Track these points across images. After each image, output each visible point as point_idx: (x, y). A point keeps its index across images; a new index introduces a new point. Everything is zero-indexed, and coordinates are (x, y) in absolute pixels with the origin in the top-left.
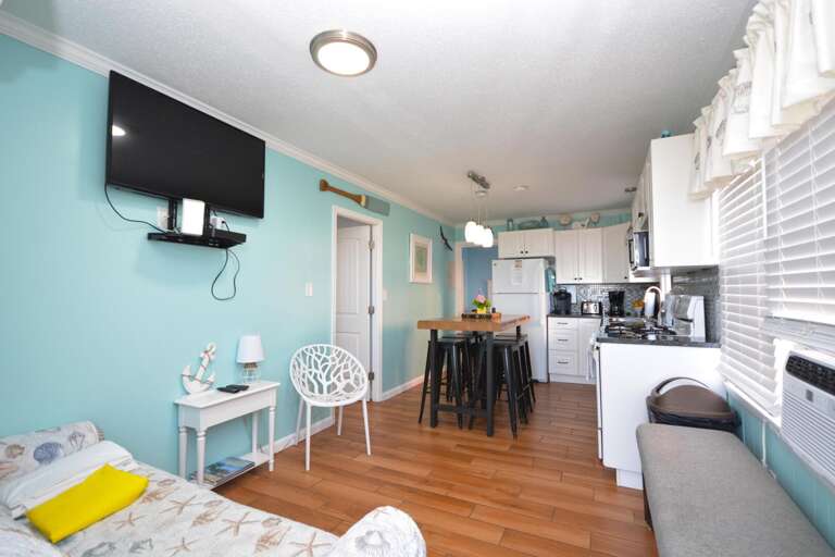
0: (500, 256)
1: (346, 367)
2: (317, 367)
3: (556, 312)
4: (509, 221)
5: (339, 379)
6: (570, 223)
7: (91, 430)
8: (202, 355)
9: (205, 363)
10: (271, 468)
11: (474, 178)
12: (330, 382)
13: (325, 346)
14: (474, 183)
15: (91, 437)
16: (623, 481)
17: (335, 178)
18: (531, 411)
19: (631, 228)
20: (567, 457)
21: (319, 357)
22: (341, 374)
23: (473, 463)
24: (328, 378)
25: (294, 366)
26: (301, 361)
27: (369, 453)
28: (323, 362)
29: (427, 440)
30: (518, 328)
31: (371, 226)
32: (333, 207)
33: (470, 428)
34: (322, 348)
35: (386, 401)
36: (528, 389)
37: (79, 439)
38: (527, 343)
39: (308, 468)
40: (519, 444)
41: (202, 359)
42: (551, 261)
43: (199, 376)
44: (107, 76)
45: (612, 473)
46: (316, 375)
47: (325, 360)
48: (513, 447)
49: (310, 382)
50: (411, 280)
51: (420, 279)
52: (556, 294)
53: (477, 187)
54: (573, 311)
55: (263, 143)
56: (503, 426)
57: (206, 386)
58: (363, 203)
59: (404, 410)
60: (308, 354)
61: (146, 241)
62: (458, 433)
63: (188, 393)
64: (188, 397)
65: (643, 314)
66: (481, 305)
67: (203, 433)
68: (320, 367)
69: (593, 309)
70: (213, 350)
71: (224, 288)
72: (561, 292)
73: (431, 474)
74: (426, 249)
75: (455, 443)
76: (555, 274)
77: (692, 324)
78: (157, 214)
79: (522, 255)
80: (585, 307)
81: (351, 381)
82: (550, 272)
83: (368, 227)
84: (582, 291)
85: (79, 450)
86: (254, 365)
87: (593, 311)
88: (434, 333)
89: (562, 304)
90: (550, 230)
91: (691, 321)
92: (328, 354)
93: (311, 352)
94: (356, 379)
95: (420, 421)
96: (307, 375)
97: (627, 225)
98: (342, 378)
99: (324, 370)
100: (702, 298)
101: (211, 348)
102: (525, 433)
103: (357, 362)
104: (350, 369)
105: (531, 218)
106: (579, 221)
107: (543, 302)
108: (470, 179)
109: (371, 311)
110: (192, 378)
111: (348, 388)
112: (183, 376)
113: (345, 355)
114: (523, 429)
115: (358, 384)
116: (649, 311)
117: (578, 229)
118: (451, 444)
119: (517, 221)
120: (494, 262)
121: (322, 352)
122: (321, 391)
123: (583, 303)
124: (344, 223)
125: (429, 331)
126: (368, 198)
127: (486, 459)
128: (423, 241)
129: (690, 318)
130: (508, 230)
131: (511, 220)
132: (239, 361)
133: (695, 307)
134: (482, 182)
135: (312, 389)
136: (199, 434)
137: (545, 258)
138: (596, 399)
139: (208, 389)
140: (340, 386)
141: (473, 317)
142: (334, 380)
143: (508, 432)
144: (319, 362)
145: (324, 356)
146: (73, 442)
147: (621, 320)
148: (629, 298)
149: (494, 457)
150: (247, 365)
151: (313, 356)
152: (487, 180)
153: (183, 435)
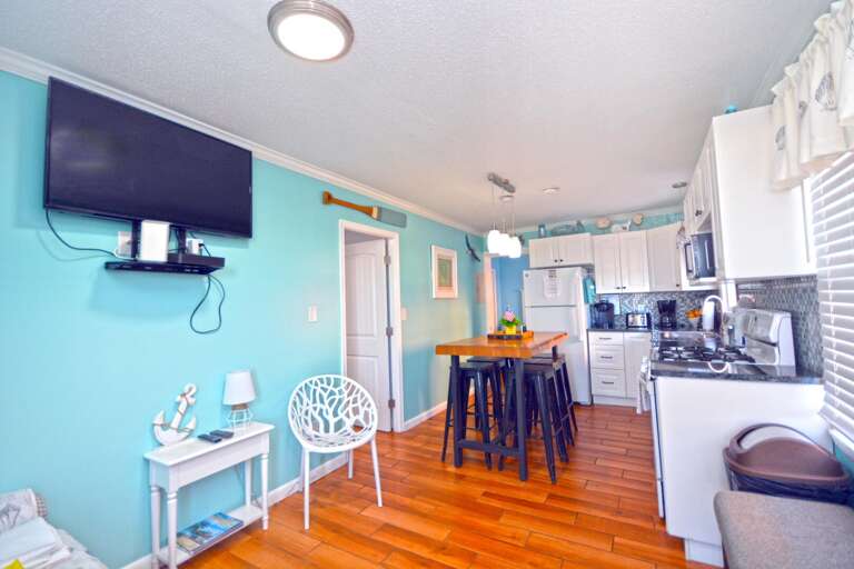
0: (532, 266)
1: (355, 401)
2: (322, 402)
3: (596, 326)
4: (540, 227)
5: (348, 415)
6: (609, 227)
7: (28, 501)
8: (178, 398)
9: (182, 407)
10: (265, 527)
11: (495, 180)
12: (337, 419)
13: (332, 377)
14: (496, 187)
15: (28, 511)
16: (693, 553)
17: (339, 188)
18: (573, 444)
19: (683, 229)
20: (619, 513)
21: (325, 390)
22: (350, 408)
23: (502, 520)
24: (335, 414)
25: (295, 403)
26: (304, 395)
27: (380, 504)
28: (329, 396)
29: (450, 486)
30: (554, 349)
31: (386, 239)
32: (341, 221)
33: (501, 468)
34: (328, 379)
35: (410, 431)
36: (568, 419)
37: (12, 514)
38: (564, 365)
39: (307, 526)
40: (559, 493)
41: (179, 404)
42: (589, 269)
43: (175, 424)
44: (46, 83)
45: (679, 543)
46: (321, 410)
47: (332, 393)
48: (551, 497)
49: (313, 419)
50: (434, 296)
51: (445, 294)
52: (596, 306)
53: (499, 191)
54: (616, 323)
55: (250, 153)
56: (539, 466)
57: (184, 435)
58: (375, 214)
59: (428, 443)
60: (313, 387)
61: (104, 272)
62: (486, 476)
63: (161, 445)
64: (162, 450)
65: (700, 327)
66: (509, 323)
67: (174, 495)
68: (327, 402)
69: (640, 321)
70: (192, 393)
71: (206, 320)
72: (602, 303)
73: (450, 537)
74: (450, 262)
75: (481, 490)
76: (594, 284)
77: (776, 349)
78: (115, 240)
79: (557, 264)
80: (630, 319)
81: (361, 417)
82: (589, 282)
83: (384, 241)
84: (626, 302)
85: (12, 527)
86: (244, 406)
87: (639, 323)
88: (456, 359)
89: (604, 317)
90: (588, 234)
91: (774, 345)
92: (336, 386)
93: (316, 385)
94: (366, 414)
95: (443, 459)
96: (311, 410)
97: (678, 225)
98: (351, 414)
99: (331, 403)
100: (789, 315)
101: (190, 390)
102: (566, 476)
103: (367, 395)
104: (359, 404)
105: (565, 223)
106: (620, 223)
107: (583, 315)
108: (491, 184)
109: (389, 332)
110: (165, 426)
111: (357, 427)
112: (154, 425)
113: (354, 387)
114: (564, 469)
115: (367, 422)
116: (708, 323)
117: (618, 232)
118: (476, 491)
119: (549, 227)
120: (525, 272)
121: (329, 384)
122: (327, 430)
123: (628, 315)
124: (352, 237)
125: (449, 357)
126: (380, 209)
127: (517, 514)
128: (445, 253)
129: (773, 340)
130: (540, 237)
131: (543, 226)
132: (225, 403)
133: (779, 327)
134: (506, 185)
135: (316, 427)
136: (169, 496)
137: (583, 266)
138: (651, 429)
139: (187, 437)
140: (349, 423)
141: (500, 338)
142: (342, 415)
143: (544, 473)
144: (325, 395)
145: (330, 388)
146: (5, 519)
147: (675, 335)
148: (681, 310)
149: (528, 511)
150: (234, 407)
151: (319, 390)
152: (511, 183)
153: (155, 496)
